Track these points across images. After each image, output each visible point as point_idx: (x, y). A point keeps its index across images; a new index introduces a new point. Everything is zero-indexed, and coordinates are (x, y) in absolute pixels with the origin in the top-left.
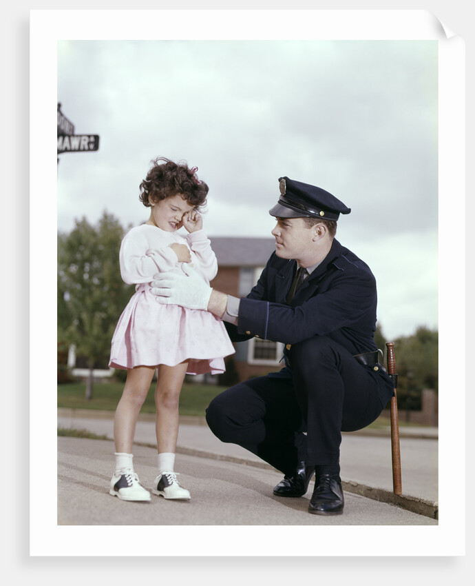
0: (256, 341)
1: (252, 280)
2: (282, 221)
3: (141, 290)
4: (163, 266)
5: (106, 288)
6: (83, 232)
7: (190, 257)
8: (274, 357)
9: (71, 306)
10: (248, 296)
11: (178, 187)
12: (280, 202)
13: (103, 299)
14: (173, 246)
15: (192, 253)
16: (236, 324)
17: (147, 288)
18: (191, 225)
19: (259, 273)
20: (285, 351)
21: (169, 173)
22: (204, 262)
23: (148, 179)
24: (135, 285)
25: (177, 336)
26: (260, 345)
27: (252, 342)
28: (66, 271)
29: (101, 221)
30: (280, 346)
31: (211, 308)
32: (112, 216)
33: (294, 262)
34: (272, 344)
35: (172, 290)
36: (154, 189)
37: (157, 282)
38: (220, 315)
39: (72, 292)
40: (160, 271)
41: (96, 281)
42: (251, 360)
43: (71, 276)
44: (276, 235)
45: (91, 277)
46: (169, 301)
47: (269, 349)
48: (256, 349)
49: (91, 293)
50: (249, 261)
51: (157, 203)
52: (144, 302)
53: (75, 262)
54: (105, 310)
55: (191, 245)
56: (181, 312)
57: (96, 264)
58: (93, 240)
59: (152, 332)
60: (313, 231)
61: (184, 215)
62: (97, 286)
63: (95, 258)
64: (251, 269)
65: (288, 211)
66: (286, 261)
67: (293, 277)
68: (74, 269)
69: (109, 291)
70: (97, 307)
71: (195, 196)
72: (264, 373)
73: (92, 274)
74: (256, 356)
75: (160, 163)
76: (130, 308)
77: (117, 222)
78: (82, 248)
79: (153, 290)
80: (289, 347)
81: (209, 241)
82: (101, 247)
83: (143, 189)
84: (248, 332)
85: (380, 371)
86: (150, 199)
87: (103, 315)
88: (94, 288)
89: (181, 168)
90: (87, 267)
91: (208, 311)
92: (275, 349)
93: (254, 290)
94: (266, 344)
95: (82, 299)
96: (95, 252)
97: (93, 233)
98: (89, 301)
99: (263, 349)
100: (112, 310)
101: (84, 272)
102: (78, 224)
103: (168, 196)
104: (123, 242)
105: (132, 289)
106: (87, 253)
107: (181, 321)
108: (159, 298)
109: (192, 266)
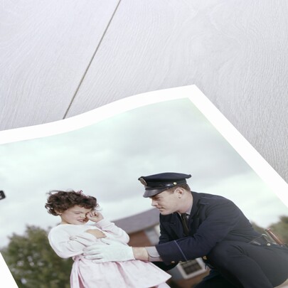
0: (182, 265)
1: (156, 234)
2: (154, 197)
3: (77, 259)
4: (86, 243)
5: (50, 265)
6: (17, 241)
7: (104, 234)
8: (200, 268)
9: (29, 285)
10: (159, 243)
11: (73, 202)
12: (146, 189)
13: (51, 272)
14: (88, 231)
15: (104, 232)
16: (161, 261)
17: (82, 257)
18: (95, 218)
19: (158, 229)
20: (204, 261)
21: (63, 197)
22: (117, 235)
23: (49, 202)
24: (71, 258)
25: (122, 279)
26: (186, 265)
27: (179, 266)
28: (15, 267)
29: (26, 231)
30: (199, 260)
31: (137, 257)
32: (34, 227)
33: (176, 214)
34: (193, 262)
35: (102, 255)
36: (57, 206)
37: (87, 253)
38: (147, 259)
39: (26, 277)
40: (86, 246)
41: (40, 264)
42: (186, 276)
43: (21, 268)
44: (156, 206)
45: (36, 263)
46: (103, 260)
47: (193, 265)
48: (185, 269)
49: (40, 272)
50: (147, 225)
51: (63, 212)
52: (84, 265)
53: (20, 259)
54: (56, 278)
55: (101, 228)
56: (116, 265)
57: (36, 255)
58: (26, 243)
59: (100, 280)
60: (176, 193)
61: (86, 214)
62: (43, 267)
63: (33, 252)
64: (151, 228)
65: (154, 192)
66: (171, 215)
67: (181, 221)
68: (21, 264)
69: (53, 266)
70: (49, 278)
71: (89, 204)
72: (200, 280)
73: (35, 261)
74: (188, 273)
75: (53, 193)
76: (75, 271)
77: (38, 228)
78: (21, 250)
79: (87, 257)
80: (205, 258)
81: (113, 224)
82: (34, 245)
83: (49, 208)
84: (173, 262)
85: (272, 245)
86: (56, 211)
87: (57, 281)
88: (41, 269)
89: (70, 193)
90: (30, 259)
91: (137, 259)
92: (197, 264)
93: (160, 238)
94: (189, 263)
95: (36, 278)
96: (31, 249)
97: (24, 239)
98: (41, 277)
99: (189, 267)
100: (61, 276)
101: (29, 262)
102: (11, 239)
103: (68, 208)
104: (49, 238)
105: (71, 261)
106: (26, 251)
107: (119, 269)
108: (94, 261)
109: (109, 238)
